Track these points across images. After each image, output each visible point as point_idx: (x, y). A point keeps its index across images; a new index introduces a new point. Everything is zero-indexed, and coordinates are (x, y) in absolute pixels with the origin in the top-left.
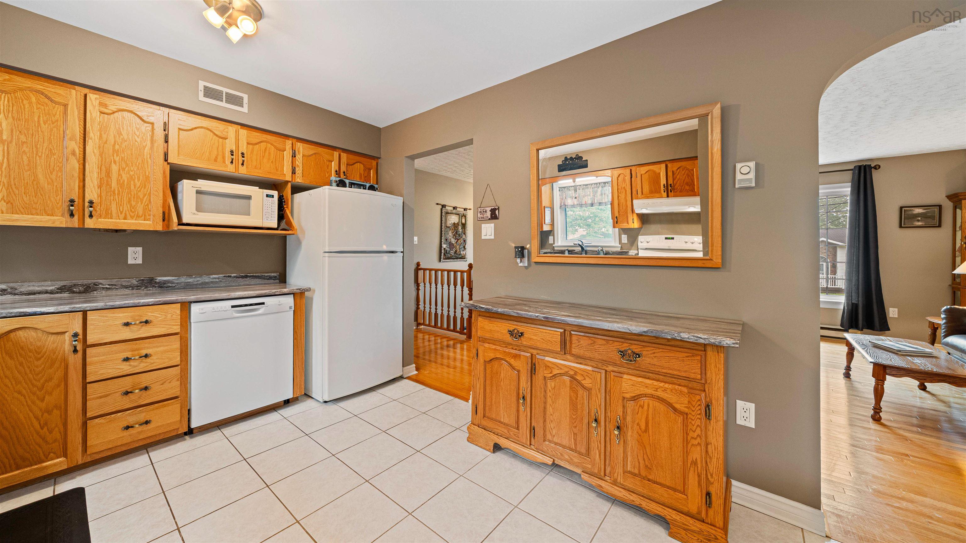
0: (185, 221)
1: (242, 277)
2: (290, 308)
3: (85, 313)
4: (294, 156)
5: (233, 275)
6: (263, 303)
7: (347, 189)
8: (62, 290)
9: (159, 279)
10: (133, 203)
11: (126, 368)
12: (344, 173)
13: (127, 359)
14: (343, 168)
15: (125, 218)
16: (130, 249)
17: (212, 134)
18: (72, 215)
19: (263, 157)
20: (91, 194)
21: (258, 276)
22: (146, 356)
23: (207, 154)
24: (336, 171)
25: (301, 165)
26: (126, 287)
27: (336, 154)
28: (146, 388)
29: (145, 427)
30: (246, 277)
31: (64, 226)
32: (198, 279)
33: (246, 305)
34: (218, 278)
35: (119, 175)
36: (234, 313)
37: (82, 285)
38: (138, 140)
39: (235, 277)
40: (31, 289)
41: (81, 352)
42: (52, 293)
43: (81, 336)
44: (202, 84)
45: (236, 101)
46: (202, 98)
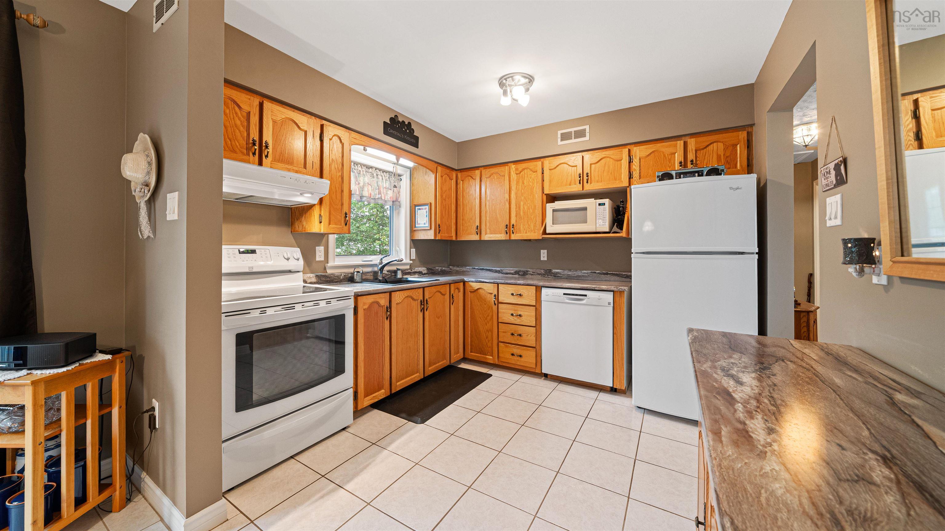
0: (548, 232)
2: (609, 304)
3: (498, 284)
4: (632, 161)
5: (597, 272)
6: (586, 296)
7: (674, 181)
8: (516, 273)
9: (554, 271)
10: (529, 223)
11: (512, 320)
12: (692, 161)
13: (512, 315)
14: (691, 156)
15: (526, 233)
16: (542, 251)
17: (568, 166)
18: (507, 233)
19: (604, 171)
20: (513, 222)
22: (520, 315)
23: (565, 181)
24: (681, 163)
25: (637, 169)
26: (539, 274)
27: (680, 144)
28: (520, 335)
29: (519, 358)
30: (607, 274)
31: (504, 239)
32: (575, 273)
33: (577, 295)
34: (587, 274)
35: (524, 207)
36: (566, 299)
37: (523, 271)
38: (531, 184)
40: (507, 271)
41: (497, 305)
42: (512, 274)
43: (497, 297)
44: (559, 133)
45: (581, 134)
46: (560, 143)
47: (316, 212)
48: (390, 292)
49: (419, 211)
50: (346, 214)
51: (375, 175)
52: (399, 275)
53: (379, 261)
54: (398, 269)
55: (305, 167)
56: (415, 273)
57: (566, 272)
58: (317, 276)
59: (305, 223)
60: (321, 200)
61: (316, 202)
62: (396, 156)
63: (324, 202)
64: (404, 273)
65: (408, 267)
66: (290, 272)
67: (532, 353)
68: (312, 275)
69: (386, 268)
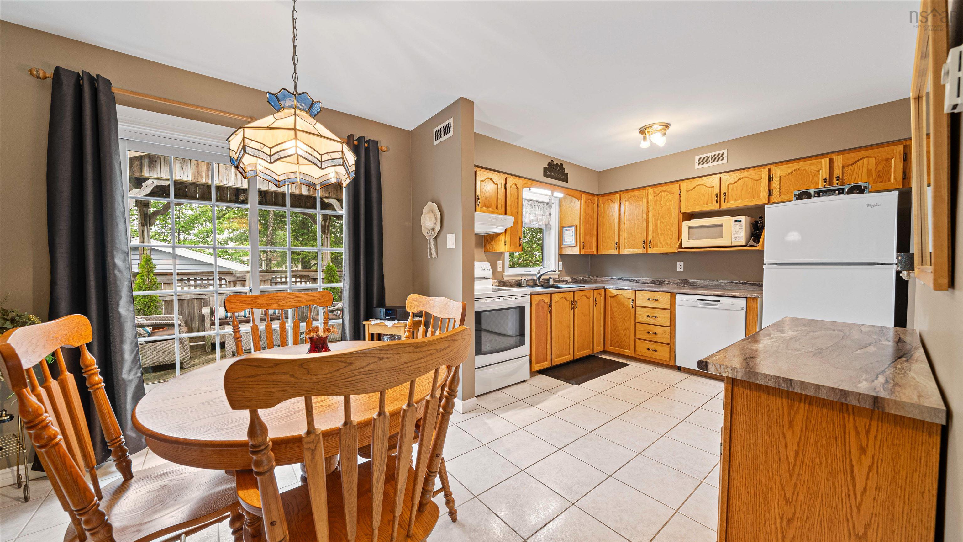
0: (683, 246)
1: (742, 283)
2: (742, 308)
3: (636, 291)
4: (770, 180)
5: (735, 282)
6: (719, 301)
8: (653, 282)
9: (690, 281)
10: (666, 239)
11: (648, 320)
12: (837, 177)
13: (648, 316)
14: (837, 172)
15: (663, 247)
16: (678, 263)
17: (705, 187)
18: (644, 248)
19: (742, 190)
20: (650, 237)
21: (756, 284)
22: (655, 317)
23: (702, 201)
24: (825, 179)
25: (778, 187)
26: (675, 284)
27: (825, 161)
28: (655, 334)
29: (654, 353)
30: (745, 283)
31: (642, 253)
32: (711, 282)
33: (709, 300)
34: (724, 283)
35: (661, 225)
36: (699, 304)
37: (659, 281)
38: (668, 205)
39: (736, 283)
40: (644, 281)
41: (634, 308)
42: (649, 283)
43: (634, 301)
44: (697, 158)
45: (719, 157)
46: (697, 167)
47: (502, 238)
48: (551, 294)
49: (566, 231)
50: (520, 238)
51: (533, 206)
52: (551, 283)
53: (537, 272)
54: (550, 278)
55: (497, 208)
56: (562, 281)
57: (703, 282)
58: (499, 282)
59: (494, 246)
60: (506, 230)
61: (503, 231)
62: (552, 191)
63: (508, 231)
64: (555, 281)
65: (557, 276)
66: (485, 278)
67: (666, 348)
68: (496, 281)
69: (542, 277)
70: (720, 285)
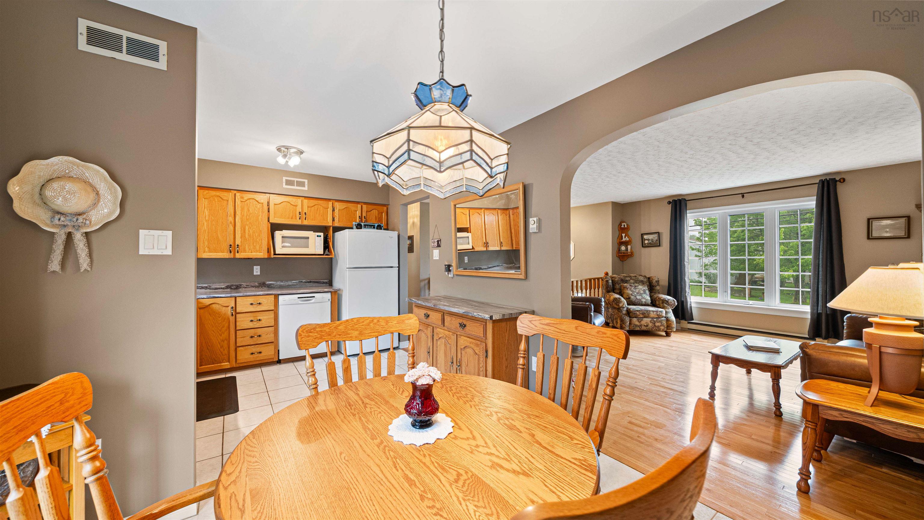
0: (277, 253)
1: (308, 282)
2: (329, 300)
3: (236, 297)
4: (333, 210)
5: (302, 281)
6: (314, 297)
7: (362, 230)
8: (227, 287)
9: (267, 282)
10: (255, 245)
11: (251, 325)
12: (365, 217)
13: (252, 321)
14: (364, 214)
15: (251, 253)
16: (255, 268)
17: (290, 205)
18: (230, 252)
19: (316, 213)
20: (238, 242)
21: (317, 282)
22: (260, 320)
23: (288, 215)
24: (360, 217)
25: (337, 216)
26: (253, 287)
27: (359, 206)
28: (260, 336)
29: (258, 355)
30: (311, 282)
31: (227, 257)
33: (305, 297)
34: (296, 283)
35: (249, 231)
36: (299, 301)
37: (235, 285)
38: (256, 212)
39: (304, 282)
40: (216, 286)
41: (234, 316)
42: (223, 289)
43: (234, 308)
44: (284, 179)
45: (301, 184)
46: (285, 186)
57: (279, 283)
67: (272, 347)
70: (293, 285)
